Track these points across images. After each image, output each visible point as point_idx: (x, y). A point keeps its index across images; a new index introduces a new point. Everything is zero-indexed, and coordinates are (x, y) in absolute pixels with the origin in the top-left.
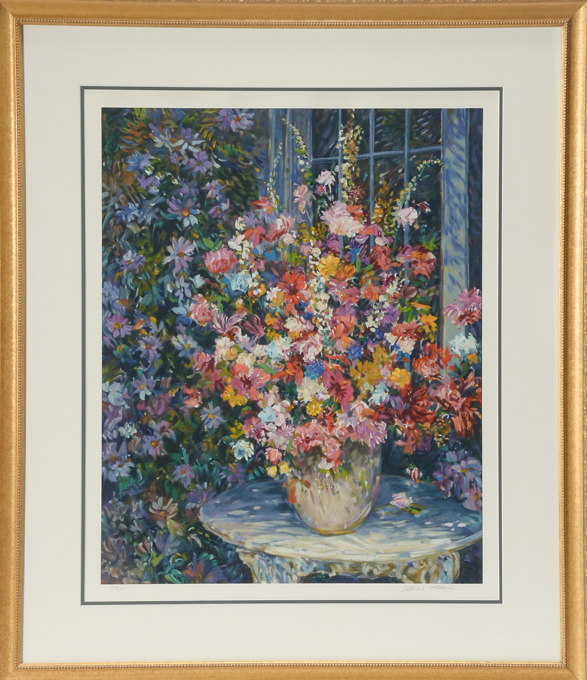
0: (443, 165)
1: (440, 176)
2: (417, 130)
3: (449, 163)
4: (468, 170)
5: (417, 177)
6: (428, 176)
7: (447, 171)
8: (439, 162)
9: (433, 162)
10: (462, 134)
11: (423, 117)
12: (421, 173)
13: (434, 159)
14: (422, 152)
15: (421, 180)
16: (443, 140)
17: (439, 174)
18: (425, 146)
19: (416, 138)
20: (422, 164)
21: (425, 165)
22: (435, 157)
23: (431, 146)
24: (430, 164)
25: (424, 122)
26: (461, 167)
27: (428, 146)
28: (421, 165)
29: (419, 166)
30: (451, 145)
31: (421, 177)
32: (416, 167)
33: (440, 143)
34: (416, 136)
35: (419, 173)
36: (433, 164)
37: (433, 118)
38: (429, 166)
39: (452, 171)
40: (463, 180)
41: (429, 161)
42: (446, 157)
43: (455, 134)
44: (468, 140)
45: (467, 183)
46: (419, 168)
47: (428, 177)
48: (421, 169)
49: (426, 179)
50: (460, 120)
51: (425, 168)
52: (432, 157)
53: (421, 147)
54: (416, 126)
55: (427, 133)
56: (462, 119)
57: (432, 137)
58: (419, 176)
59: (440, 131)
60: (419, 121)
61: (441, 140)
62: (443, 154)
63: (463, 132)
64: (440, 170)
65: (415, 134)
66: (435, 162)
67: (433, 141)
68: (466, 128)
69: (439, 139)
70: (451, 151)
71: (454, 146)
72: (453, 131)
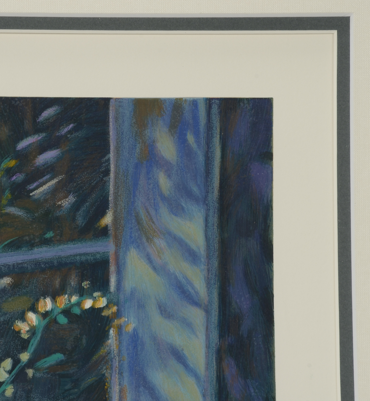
0: (118, 315)
1: (106, 360)
2: (18, 178)
3: (141, 306)
4: (215, 335)
5: (16, 362)
6: (57, 357)
7: (135, 338)
8: (102, 303)
9: (79, 304)
10: (189, 195)
11: (37, 131)
12: (32, 347)
13: (82, 293)
14: (37, 263)
15: (30, 372)
16: (116, 220)
17: (102, 351)
18: (47, 242)
19: (12, 210)
20: (33, 309)
21: (46, 315)
22: (86, 284)
23: (72, 240)
24: (66, 312)
25: (42, 148)
26: (187, 324)
27: (60, 242)
28: (32, 316)
29: (23, 318)
30: (149, 239)
31: (31, 364)
32: (10, 323)
33: (104, 232)
34: (11, 203)
35: (24, 345)
36: (77, 311)
37: (79, 134)
38: (63, 320)
39: (154, 338)
40: (197, 376)
41: (63, 301)
42: (128, 285)
43: (164, 198)
44: (214, 219)
45: (212, 389)
46: (23, 327)
47: (60, 364)
48: (33, 331)
49: (51, 369)
50: (182, 141)
51: (47, 328)
52: (73, 282)
53: (32, 245)
54: (12, 163)
55: (54, 191)
56: (190, 138)
57: (76, 207)
58: (25, 357)
59: (103, 185)
60: (22, 145)
61: (108, 220)
62: (119, 272)
63: (195, 189)
64: (105, 335)
65: (8, 194)
66: (88, 304)
67: (80, 221)
68: (208, 172)
69: (103, 214)
70: (150, 260)
71: (160, 242)
72: (157, 185)
